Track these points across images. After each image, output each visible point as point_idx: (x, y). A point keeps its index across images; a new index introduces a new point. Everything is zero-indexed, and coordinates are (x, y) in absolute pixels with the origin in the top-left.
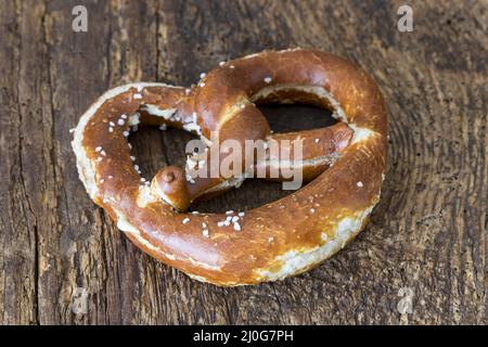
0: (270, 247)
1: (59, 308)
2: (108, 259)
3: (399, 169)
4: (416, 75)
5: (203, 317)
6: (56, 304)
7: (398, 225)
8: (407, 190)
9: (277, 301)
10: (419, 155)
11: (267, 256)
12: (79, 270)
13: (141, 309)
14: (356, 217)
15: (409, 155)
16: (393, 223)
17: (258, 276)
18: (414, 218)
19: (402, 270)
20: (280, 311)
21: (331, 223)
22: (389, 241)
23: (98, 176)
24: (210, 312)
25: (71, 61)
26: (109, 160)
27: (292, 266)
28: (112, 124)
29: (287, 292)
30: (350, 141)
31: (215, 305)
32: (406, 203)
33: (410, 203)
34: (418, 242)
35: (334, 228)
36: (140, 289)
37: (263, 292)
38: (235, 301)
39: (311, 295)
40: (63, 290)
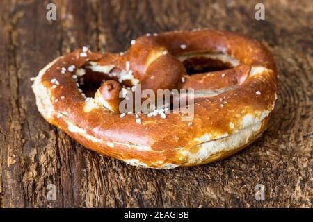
0: (190, 130)
1: (23, 184)
2: (62, 156)
3: (287, 107)
4: (296, 60)
5: (138, 188)
6: (20, 182)
7: (289, 138)
8: (294, 119)
9: (196, 179)
10: (302, 101)
11: (187, 137)
12: (38, 164)
13: (88, 184)
14: (256, 115)
15: (294, 100)
16: (284, 136)
17: (181, 155)
18: (301, 133)
19: (294, 162)
20: (199, 185)
21: (237, 115)
22: (282, 146)
23: (53, 98)
24: (143, 185)
25: (32, 53)
26: (62, 87)
27: (207, 149)
28: (64, 69)
29: (203, 175)
30: (249, 73)
31: (147, 181)
32: (294, 125)
33: (297, 126)
34: (305, 147)
35: (239, 120)
36: (87, 173)
37: (185, 175)
38: (163, 180)
39: (223, 176)
40: (26, 174)
